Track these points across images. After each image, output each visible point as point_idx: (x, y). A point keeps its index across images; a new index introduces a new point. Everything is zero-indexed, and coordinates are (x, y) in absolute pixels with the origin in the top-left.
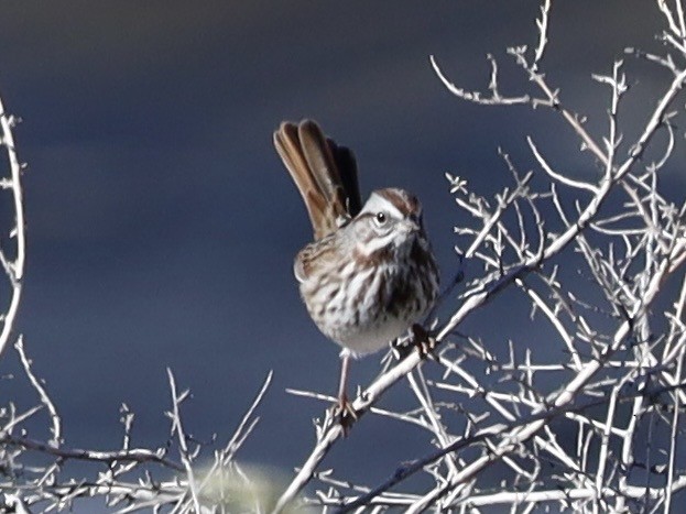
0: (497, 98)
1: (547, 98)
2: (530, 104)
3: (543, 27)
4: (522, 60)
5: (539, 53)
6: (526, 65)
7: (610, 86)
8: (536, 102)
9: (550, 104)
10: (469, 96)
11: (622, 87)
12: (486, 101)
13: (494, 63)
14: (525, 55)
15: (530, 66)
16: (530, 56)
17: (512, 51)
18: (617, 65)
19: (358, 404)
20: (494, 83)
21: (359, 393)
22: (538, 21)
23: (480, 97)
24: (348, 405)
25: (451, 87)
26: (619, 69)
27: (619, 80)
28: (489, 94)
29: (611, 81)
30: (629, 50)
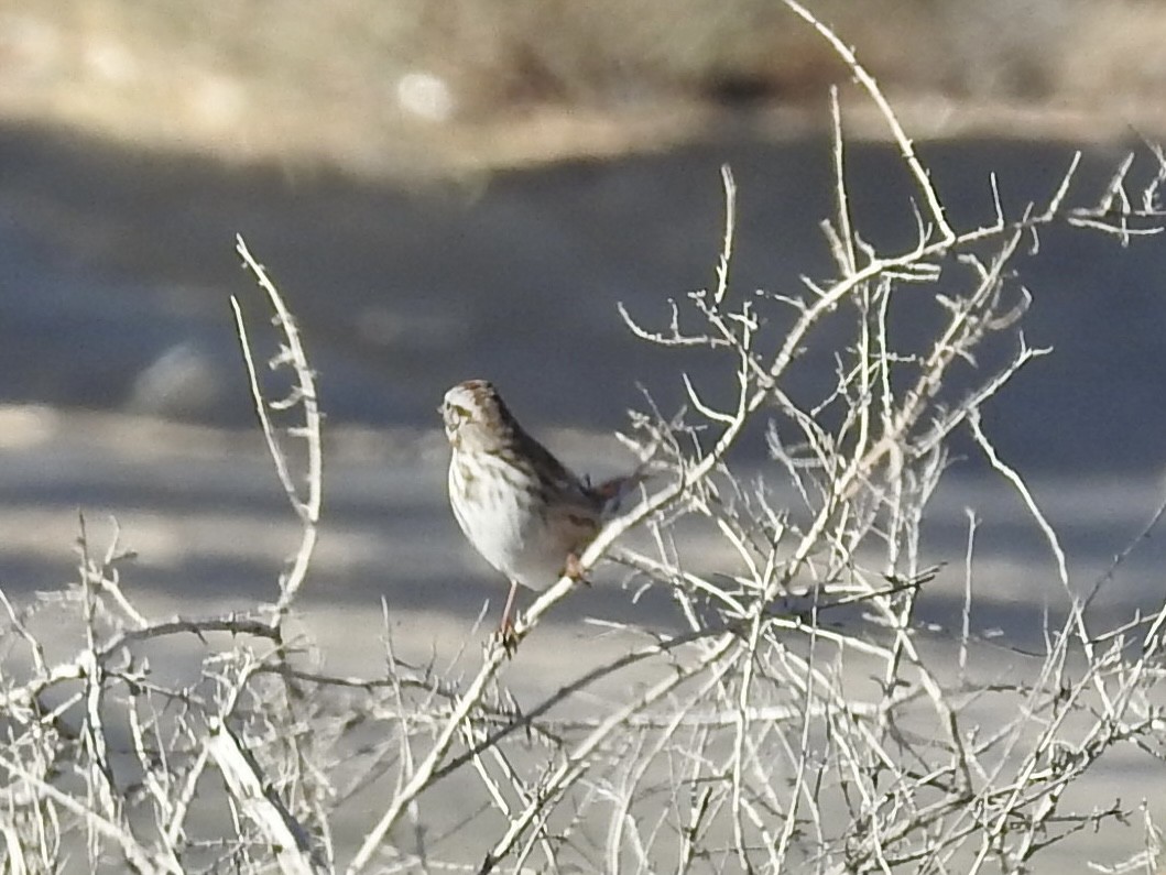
0: (678, 339)
1: (724, 338)
2: (709, 344)
3: (723, 274)
4: (701, 303)
5: (718, 297)
6: (704, 308)
7: (742, 324)
8: (714, 342)
9: (728, 343)
10: (652, 337)
11: (754, 326)
12: (668, 342)
13: (674, 307)
14: (704, 299)
15: (709, 308)
16: (709, 300)
17: (692, 295)
18: (747, 305)
19: (519, 628)
20: (674, 326)
21: (518, 618)
22: (718, 269)
23: (663, 338)
24: (510, 628)
25: (638, 331)
26: (749, 309)
27: (750, 318)
28: (670, 335)
29: (744, 319)
30: (760, 292)
